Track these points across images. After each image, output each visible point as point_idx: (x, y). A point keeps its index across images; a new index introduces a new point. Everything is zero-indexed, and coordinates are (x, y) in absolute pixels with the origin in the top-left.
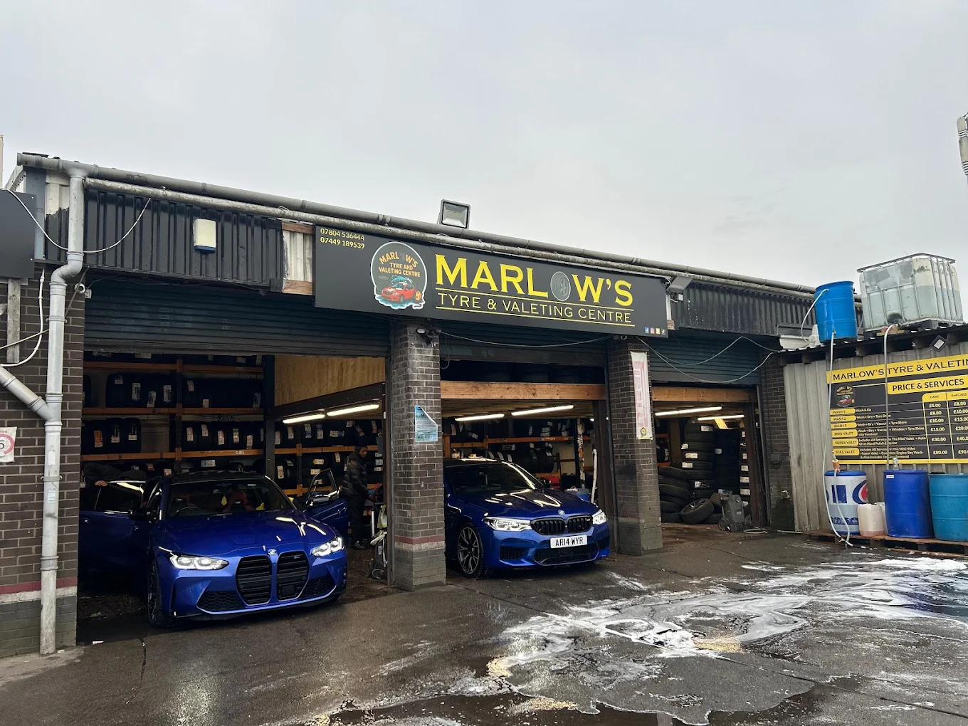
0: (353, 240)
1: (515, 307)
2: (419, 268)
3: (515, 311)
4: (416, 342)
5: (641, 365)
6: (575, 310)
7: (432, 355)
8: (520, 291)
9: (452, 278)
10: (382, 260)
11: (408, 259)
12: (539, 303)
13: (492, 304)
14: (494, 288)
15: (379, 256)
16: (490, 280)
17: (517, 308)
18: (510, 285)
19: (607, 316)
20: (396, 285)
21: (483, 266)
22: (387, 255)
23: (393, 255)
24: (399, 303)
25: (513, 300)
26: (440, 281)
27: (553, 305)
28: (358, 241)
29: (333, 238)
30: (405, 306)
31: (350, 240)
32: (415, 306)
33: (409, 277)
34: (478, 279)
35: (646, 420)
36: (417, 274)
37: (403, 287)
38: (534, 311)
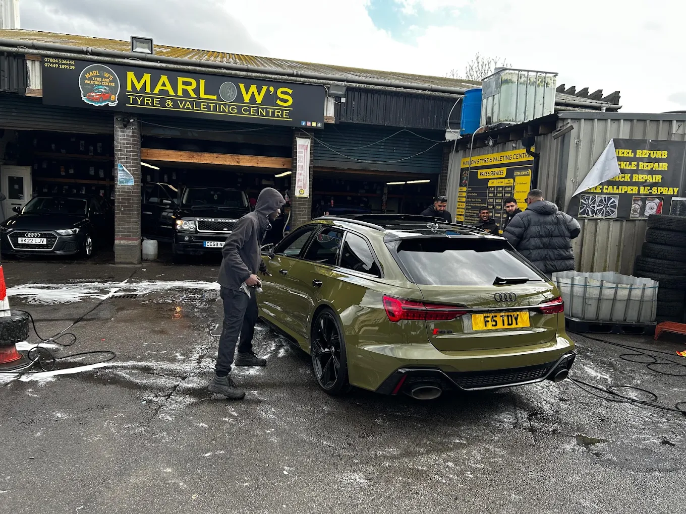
0: (67, 64)
1: (188, 105)
2: (114, 81)
3: (188, 108)
4: (120, 126)
5: (305, 147)
6: (239, 108)
7: (131, 134)
8: (193, 95)
9: (139, 86)
10: (87, 76)
11: (106, 75)
12: (208, 103)
13: (169, 103)
14: (171, 92)
15: (85, 73)
16: (169, 87)
17: (190, 106)
18: (185, 91)
19: (268, 113)
20: (97, 91)
21: (164, 78)
22: (91, 73)
23: (95, 73)
24: (99, 102)
25: (186, 101)
26: (129, 88)
27: (220, 105)
28: (69, 65)
29: (53, 63)
30: (103, 104)
31: (64, 64)
32: (110, 104)
33: (107, 86)
34: (159, 87)
35: (305, 185)
36: (113, 84)
37: (102, 92)
38: (203, 108)
